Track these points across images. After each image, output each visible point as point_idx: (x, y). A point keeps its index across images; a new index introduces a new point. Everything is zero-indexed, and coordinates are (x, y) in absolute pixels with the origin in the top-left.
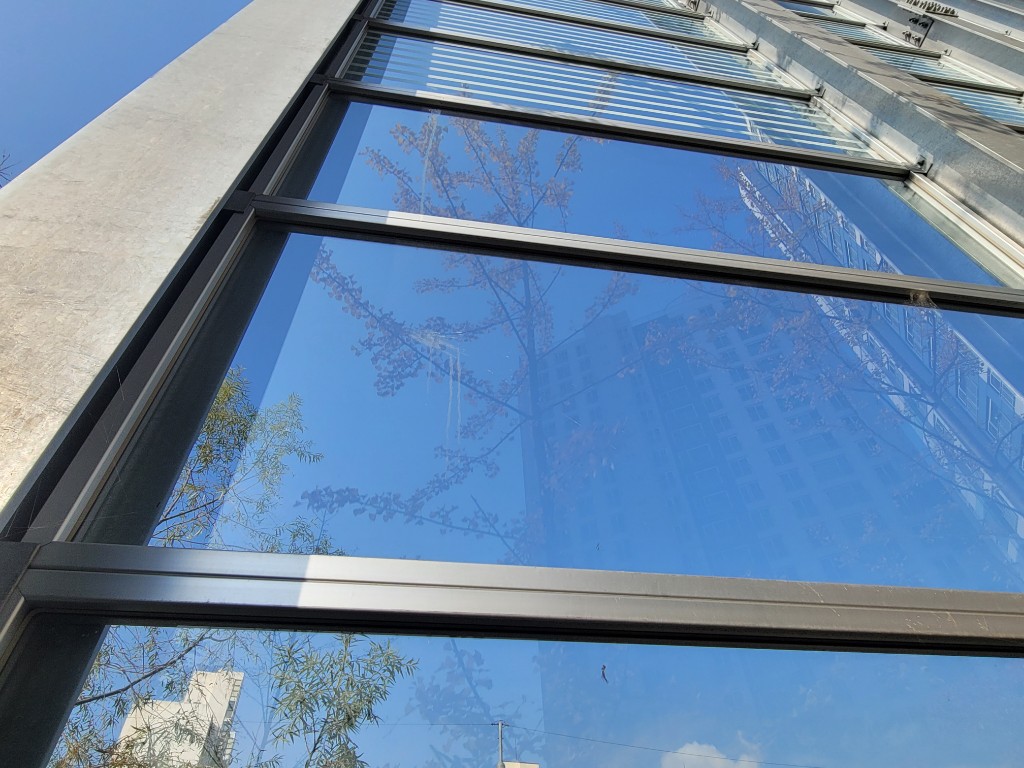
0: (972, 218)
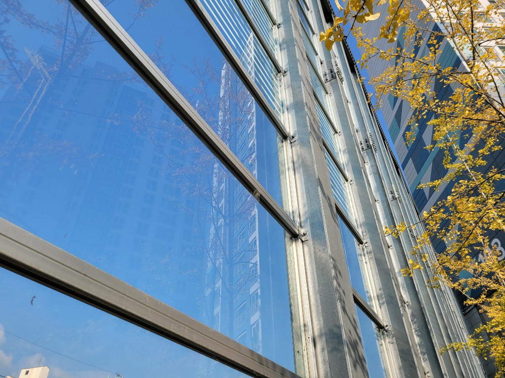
0: (292, 172)
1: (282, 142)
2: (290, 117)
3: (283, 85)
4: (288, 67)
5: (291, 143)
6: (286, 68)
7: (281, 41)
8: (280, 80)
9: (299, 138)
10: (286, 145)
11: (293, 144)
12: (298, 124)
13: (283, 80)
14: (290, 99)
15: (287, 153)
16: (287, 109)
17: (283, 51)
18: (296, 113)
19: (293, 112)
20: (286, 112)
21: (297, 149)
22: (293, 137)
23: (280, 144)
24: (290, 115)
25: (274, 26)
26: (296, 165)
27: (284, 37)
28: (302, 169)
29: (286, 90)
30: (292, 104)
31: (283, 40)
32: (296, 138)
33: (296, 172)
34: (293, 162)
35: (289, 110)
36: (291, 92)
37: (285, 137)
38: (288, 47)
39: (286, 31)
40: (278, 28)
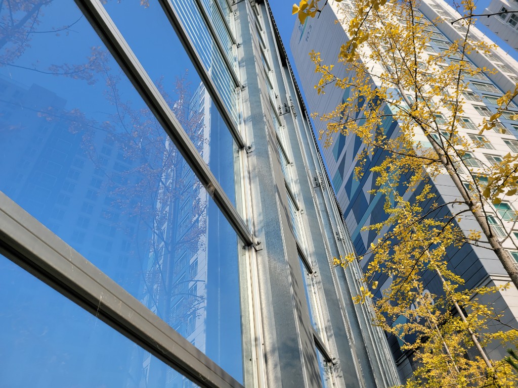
0: (247, 180)
1: (238, 151)
2: (247, 129)
3: (241, 99)
4: (247, 82)
5: (247, 153)
6: (245, 83)
7: (240, 59)
8: (238, 94)
9: (256, 148)
10: (243, 154)
11: (249, 154)
12: (255, 136)
13: (241, 94)
14: (248, 113)
15: (243, 163)
16: (245, 121)
17: (242, 69)
18: (254, 125)
19: (251, 124)
20: (243, 124)
21: (254, 159)
22: (250, 148)
23: (235, 155)
24: (246, 127)
25: (234, 45)
26: (251, 176)
27: (243, 55)
28: (258, 179)
29: (244, 104)
30: (249, 117)
31: (242, 59)
32: (252, 149)
33: (252, 181)
34: (249, 173)
35: (246, 123)
36: (249, 105)
37: (241, 146)
38: (247, 65)
39: (245, 51)
40: (238, 47)
